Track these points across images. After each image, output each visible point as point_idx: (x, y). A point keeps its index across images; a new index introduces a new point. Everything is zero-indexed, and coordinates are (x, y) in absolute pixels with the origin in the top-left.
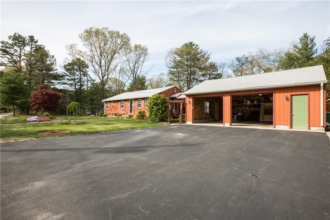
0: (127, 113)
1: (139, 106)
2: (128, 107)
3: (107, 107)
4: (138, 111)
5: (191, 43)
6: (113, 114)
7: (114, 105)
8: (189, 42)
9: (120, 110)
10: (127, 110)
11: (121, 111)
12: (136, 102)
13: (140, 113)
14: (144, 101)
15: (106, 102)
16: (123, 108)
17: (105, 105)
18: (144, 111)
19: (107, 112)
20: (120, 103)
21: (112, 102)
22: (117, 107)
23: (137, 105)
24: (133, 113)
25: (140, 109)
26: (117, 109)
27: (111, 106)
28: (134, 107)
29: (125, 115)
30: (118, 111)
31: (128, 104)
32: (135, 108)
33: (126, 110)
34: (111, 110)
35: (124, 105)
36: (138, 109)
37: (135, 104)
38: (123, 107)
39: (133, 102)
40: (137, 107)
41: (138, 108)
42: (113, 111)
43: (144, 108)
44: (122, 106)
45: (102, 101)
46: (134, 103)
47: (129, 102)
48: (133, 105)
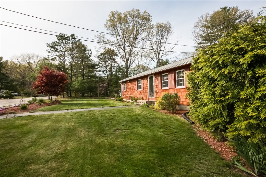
0: (146, 96)
1: (165, 84)
2: (147, 88)
3: (124, 89)
4: (163, 94)
5: (225, 8)
6: (129, 97)
7: (131, 86)
8: (221, 8)
9: (136, 92)
10: (146, 92)
11: (138, 94)
12: (159, 78)
13: (167, 98)
14: (173, 75)
15: (123, 82)
16: (141, 90)
17: (122, 86)
18: (176, 94)
19: (125, 95)
20: (136, 82)
21: (129, 83)
22: (134, 89)
23: (160, 83)
24: (154, 97)
25: (166, 90)
26: (134, 91)
27: (128, 88)
28: (156, 87)
29: (143, 99)
30: (134, 94)
31: (147, 83)
32: (157, 89)
33: (144, 91)
34: (128, 92)
35: (142, 84)
36: (163, 91)
37: (157, 82)
38: (141, 88)
39: (154, 78)
40: (160, 88)
41: (163, 88)
42: (130, 94)
43: (173, 87)
44: (139, 87)
45: (119, 82)
46: (156, 80)
47: (149, 80)
48: (154, 84)
